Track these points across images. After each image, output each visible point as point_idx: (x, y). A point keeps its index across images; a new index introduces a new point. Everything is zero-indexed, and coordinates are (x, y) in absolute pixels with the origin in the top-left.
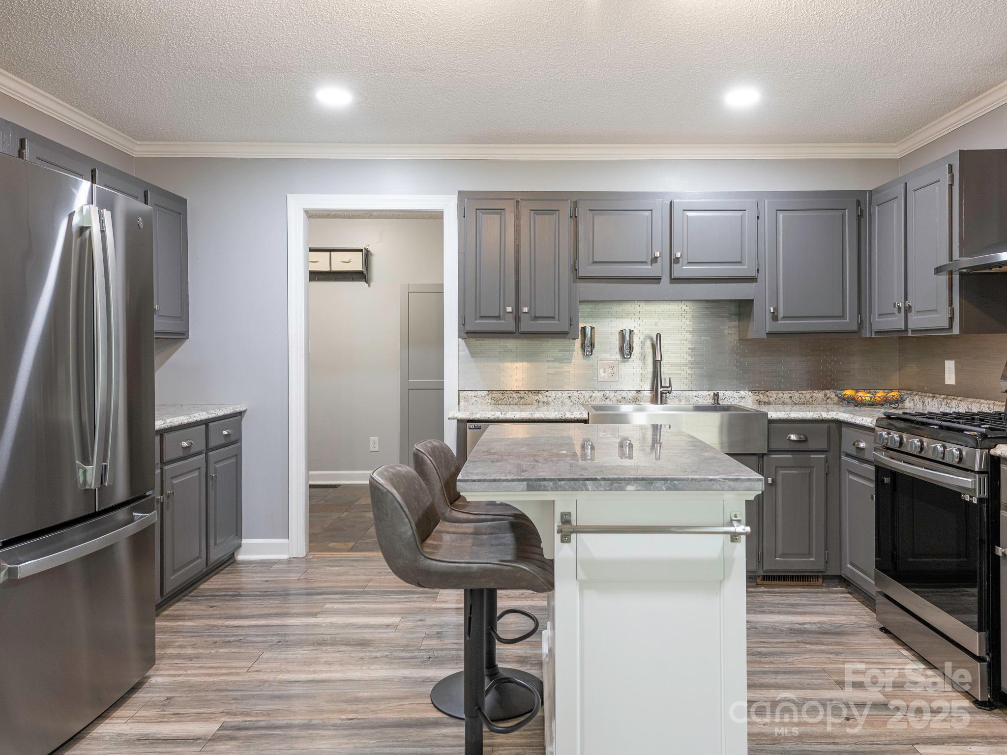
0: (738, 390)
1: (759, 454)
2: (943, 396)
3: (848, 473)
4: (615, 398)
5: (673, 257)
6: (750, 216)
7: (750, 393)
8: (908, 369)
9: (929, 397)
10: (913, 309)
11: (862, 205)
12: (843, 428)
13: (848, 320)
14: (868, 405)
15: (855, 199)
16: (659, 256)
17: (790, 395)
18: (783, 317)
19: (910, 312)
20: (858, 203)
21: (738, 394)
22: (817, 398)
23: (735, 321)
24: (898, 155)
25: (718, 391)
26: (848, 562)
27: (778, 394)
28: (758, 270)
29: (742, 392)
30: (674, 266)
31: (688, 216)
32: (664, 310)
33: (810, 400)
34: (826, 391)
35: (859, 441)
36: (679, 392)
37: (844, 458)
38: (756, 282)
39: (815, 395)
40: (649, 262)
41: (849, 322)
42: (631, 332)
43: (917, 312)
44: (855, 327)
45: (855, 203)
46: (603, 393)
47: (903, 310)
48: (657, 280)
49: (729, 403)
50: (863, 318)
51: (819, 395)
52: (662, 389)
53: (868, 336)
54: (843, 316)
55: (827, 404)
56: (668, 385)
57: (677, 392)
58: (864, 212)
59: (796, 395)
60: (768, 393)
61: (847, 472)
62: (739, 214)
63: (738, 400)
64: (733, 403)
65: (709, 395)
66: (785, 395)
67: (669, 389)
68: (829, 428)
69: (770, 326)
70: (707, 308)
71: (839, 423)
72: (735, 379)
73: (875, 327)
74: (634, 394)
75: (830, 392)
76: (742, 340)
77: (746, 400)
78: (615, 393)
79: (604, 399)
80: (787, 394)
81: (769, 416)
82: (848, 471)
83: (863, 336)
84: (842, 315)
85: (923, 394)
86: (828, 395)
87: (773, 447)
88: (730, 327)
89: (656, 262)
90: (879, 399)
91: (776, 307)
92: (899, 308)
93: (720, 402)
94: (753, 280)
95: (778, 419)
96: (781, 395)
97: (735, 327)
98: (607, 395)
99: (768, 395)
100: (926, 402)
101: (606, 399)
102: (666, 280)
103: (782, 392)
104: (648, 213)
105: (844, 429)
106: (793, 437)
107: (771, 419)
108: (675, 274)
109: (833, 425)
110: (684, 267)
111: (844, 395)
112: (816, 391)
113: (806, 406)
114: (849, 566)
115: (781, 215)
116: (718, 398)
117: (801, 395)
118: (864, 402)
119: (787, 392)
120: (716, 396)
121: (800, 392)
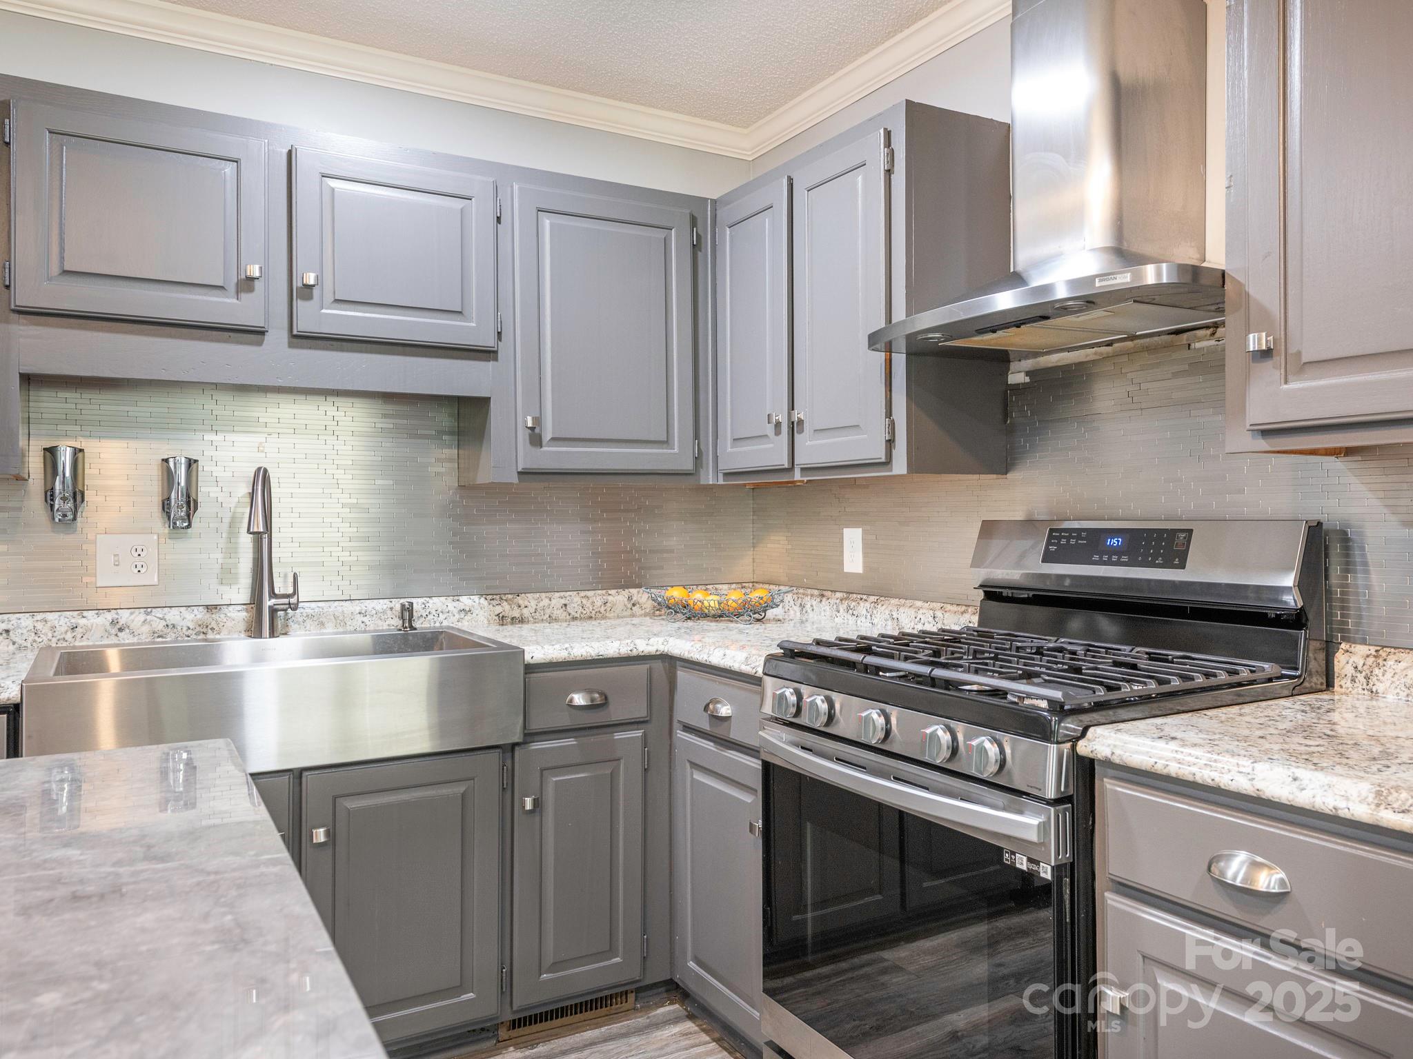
0: (456, 595)
1: (504, 745)
2: (839, 595)
3: (691, 768)
4: (146, 629)
5: (297, 283)
6: (479, 212)
7: (483, 599)
8: (769, 545)
9: (812, 595)
10: (806, 425)
11: (698, 226)
12: (678, 672)
13: (676, 450)
14: (714, 616)
15: (688, 211)
16: (257, 274)
17: (563, 601)
18: (553, 439)
19: (801, 431)
20: (694, 221)
21: (456, 604)
22: (614, 605)
23: (450, 447)
24: (750, 153)
25: (413, 600)
26: (689, 954)
27: (539, 600)
28: (499, 334)
29: (464, 599)
30: (301, 306)
31: (333, 190)
32: (280, 416)
33: (602, 610)
34: (631, 590)
35: (715, 701)
36: (320, 604)
37: (681, 734)
38: (496, 359)
39: (610, 598)
40: (232, 288)
41: (677, 455)
42: (191, 463)
43: (815, 431)
44: (688, 465)
45: (687, 220)
46: (110, 616)
47: (785, 428)
48: (256, 334)
49: (438, 625)
50: (702, 447)
51: (618, 598)
52: (274, 601)
53: (711, 483)
54: (666, 443)
55: (633, 616)
56: (290, 591)
57: (313, 605)
58: (703, 240)
59: (575, 599)
60: (520, 600)
61: (688, 765)
62: (458, 204)
63: (457, 616)
64: (445, 623)
65: (391, 609)
66: (554, 602)
67: (293, 600)
68: (650, 671)
69: (527, 458)
70: (385, 416)
71: (670, 662)
72: (450, 570)
73: (726, 465)
74: (199, 616)
75: (638, 592)
76: (467, 489)
77: (474, 615)
78: (148, 614)
79: (114, 631)
80: (557, 600)
81: (528, 658)
82: (691, 762)
83: (702, 482)
84: (666, 440)
85: (801, 591)
86: (634, 599)
87: (535, 726)
88: (438, 460)
89: (251, 289)
90: (734, 605)
91: (538, 415)
92: (778, 425)
93: (417, 624)
94: (488, 354)
95: (548, 661)
96: (546, 602)
97: (450, 460)
98: (122, 622)
99: (521, 602)
100: (808, 607)
101: (121, 630)
102: (277, 336)
103: (548, 594)
104: (229, 169)
105: (682, 675)
106: (579, 699)
107: (532, 662)
108: (302, 325)
109: (658, 666)
110: (323, 311)
111: (669, 599)
112: (613, 592)
113: (594, 622)
114: (692, 964)
115: (548, 221)
116: (411, 616)
117: (584, 601)
118: (706, 611)
119: (557, 595)
120: (407, 613)
121: (583, 594)
